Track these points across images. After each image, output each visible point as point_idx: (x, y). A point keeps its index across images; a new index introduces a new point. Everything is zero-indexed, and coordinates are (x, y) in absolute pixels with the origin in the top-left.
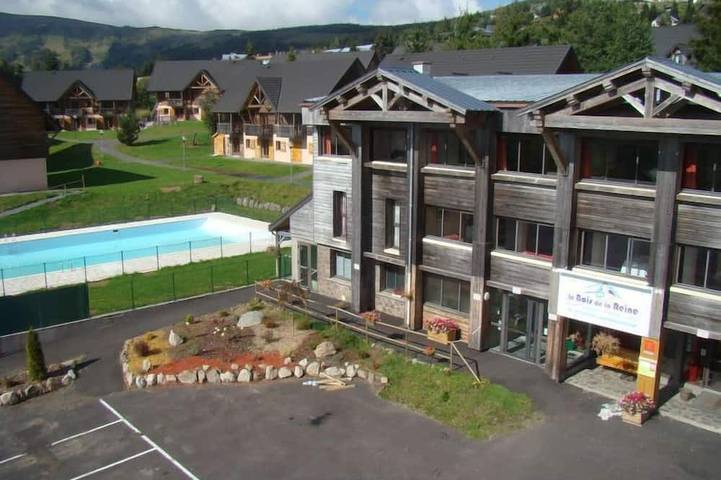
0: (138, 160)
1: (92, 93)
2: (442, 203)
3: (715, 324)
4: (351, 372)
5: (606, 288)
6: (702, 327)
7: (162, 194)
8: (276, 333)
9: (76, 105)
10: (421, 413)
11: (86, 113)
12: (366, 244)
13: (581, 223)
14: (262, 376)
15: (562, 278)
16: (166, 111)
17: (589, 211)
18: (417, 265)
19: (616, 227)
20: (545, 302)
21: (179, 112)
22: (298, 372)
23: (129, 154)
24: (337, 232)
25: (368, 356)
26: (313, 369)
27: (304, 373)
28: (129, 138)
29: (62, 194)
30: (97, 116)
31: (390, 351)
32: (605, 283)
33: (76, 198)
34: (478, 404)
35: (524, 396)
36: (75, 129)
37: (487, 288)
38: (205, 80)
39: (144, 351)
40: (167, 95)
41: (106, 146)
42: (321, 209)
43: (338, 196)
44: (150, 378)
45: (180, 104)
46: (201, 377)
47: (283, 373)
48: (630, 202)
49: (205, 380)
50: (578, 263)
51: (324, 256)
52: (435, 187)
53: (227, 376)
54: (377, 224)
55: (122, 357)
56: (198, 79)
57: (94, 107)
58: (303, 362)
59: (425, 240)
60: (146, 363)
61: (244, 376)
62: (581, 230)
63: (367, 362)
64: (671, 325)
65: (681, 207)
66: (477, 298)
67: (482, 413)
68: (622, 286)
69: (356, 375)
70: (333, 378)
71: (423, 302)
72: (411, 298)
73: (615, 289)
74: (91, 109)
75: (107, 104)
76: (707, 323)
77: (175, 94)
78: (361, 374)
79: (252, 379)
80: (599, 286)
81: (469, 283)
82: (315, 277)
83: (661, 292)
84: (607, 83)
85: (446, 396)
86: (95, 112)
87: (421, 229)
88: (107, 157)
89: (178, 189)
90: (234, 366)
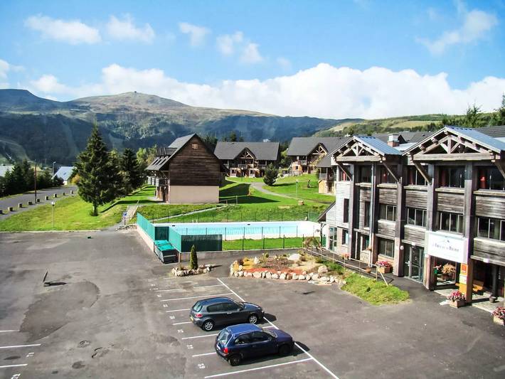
0: (273, 194)
1: (254, 155)
2: (386, 202)
3: (492, 256)
4: (332, 280)
5: (446, 239)
6: (486, 257)
7: (278, 209)
8: (303, 263)
9: (243, 162)
10: (355, 295)
11: (250, 167)
12: (356, 225)
13: (439, 209)
14: (291, 278)
15: (429, 235)
16: (297, 168)
17: (442, 202)
18: (374, 233)
19: (453, 209)
20: (423, 248)
21: (304, 168)
22: (308, 278)
23: (269, 190)
24: (346, 220)
25: (342, 274)
26: (315, 277)
27: (311, 279)
28: (270, 182)
29: (225, 206)
30: (256, 169)
31: (354, 272)
32: (446, 237)
33: (232, 208)
34: (382, 293)
35: (407, 292)
36: (243, 176)
37: (402, 244)
38: (321, 149)
39: (241, 263)
40: (298, 158)
41: (257, 186)
42: (338, 209)
43: (346, 201)
44: (241, 273)
45: (305, 164)
46: (263, 275)
47: (301, 277)
48: (457, 196)
49: (265, 277)
50: (439, 229)
51: (340, 232)
52: (383, 194)
53: (275, 276)
54: (362, 215)
55: (232, 265)
56: (317, 149)
57: (255, 163)
58: (311, 274)
59: (379, 221)
60: (241, 267)
61: (283, 276)
62: (440, 212)
63: (341, 276)
64: (473, 257)
65: (477, 198)
66: (397, 248)
67: (381, 297)
68: (452, 238)
69: (334, 281)
70: (323, 281)
71: (378, 254)
72: (371, 250)
73: (450, 240)
74: (252, 165)
75: (262, 162)
76: (489, 255)
77: (302, 158)
78: (337, 281)
79: (286, 279)
80: (444, 238)
81: (394, 241)
82: (335, 245)
83: (467, 239)
84: (432, 138)
85: (369, 290)
86: (255, 167)
87: (378, 215)
88: (256, 191)
89: (288, 207)
90: (279, 272)
